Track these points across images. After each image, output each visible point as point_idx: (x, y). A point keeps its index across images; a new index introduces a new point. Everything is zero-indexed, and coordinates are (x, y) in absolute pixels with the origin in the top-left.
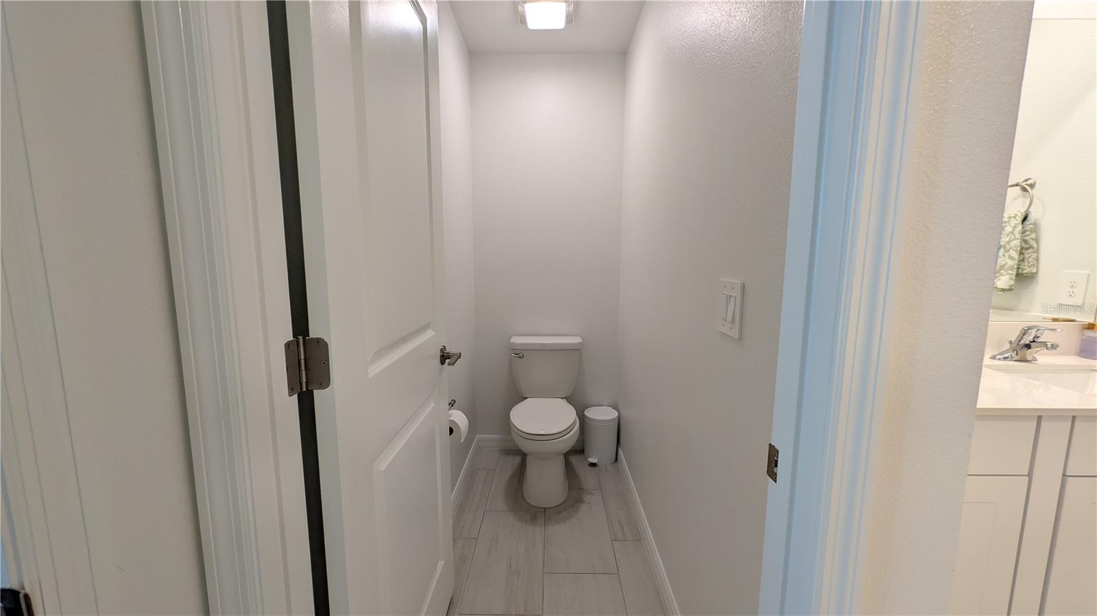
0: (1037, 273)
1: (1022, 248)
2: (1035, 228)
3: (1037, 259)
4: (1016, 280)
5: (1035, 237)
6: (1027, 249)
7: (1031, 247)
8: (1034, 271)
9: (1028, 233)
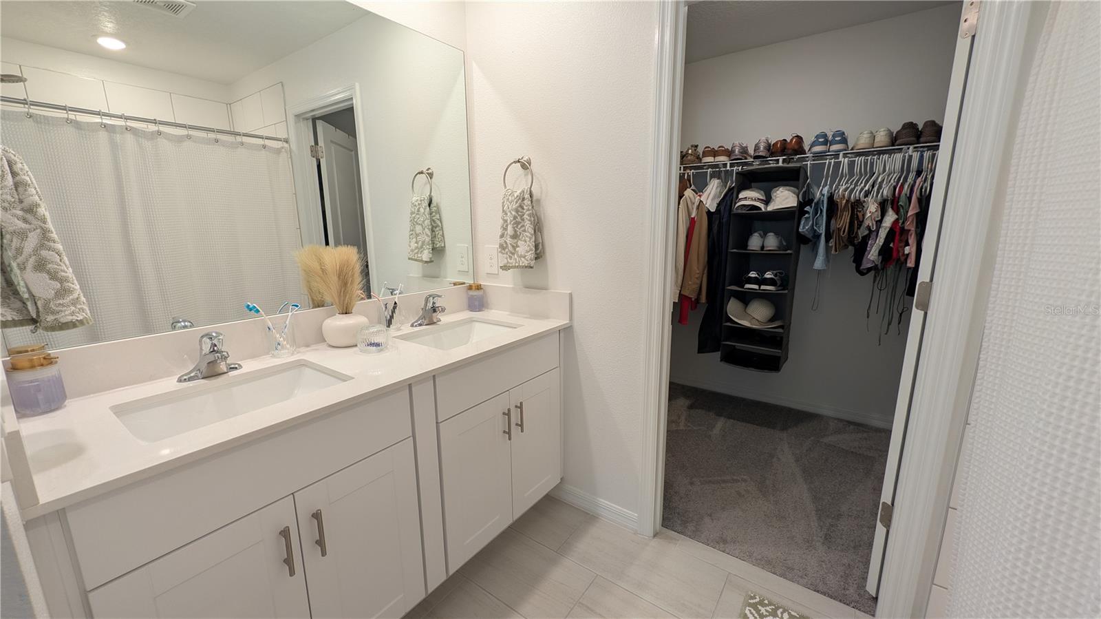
0: (445, 246)
1: (433, 227)
2: (438, 208)
3: (443, 236)
4: (432, 254)
5: (438, 217)
6: (436, 228)
7: (438, 226)
8: (443, 245)
9: (434, 214)
